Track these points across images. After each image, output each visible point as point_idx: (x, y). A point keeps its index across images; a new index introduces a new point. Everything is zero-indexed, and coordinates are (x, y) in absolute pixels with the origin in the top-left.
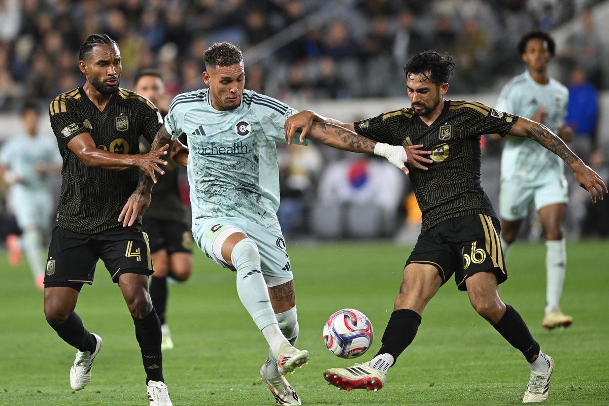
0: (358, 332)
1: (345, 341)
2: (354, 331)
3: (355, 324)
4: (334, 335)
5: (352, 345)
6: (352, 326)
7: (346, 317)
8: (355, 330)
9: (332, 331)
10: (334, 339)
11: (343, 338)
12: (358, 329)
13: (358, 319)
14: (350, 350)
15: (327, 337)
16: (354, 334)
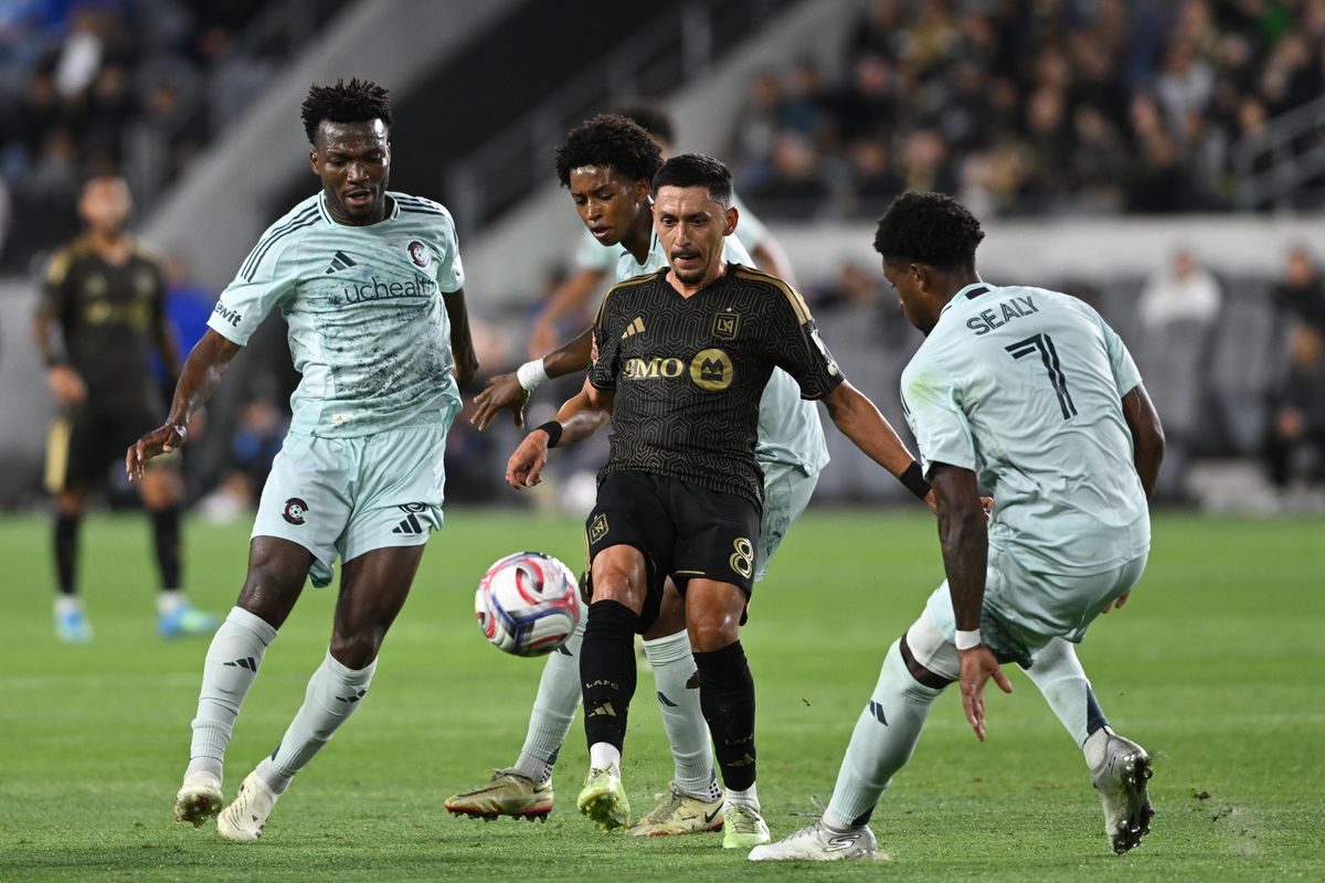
0: (546, 606)
1: (518, 625)
2: (536, 603)
3: (539, 587)
4: (496, 613)
5: (534, 633)
6: (532, 592)
7: (520, 572)
8: (538, 600)
9: (490, 602)
10: (496, 622)
11: (516, 619)
12: (547, 598)
13: (545, 576)
14: (532, 641)
15: (482, 615)
16: (538, 609)
